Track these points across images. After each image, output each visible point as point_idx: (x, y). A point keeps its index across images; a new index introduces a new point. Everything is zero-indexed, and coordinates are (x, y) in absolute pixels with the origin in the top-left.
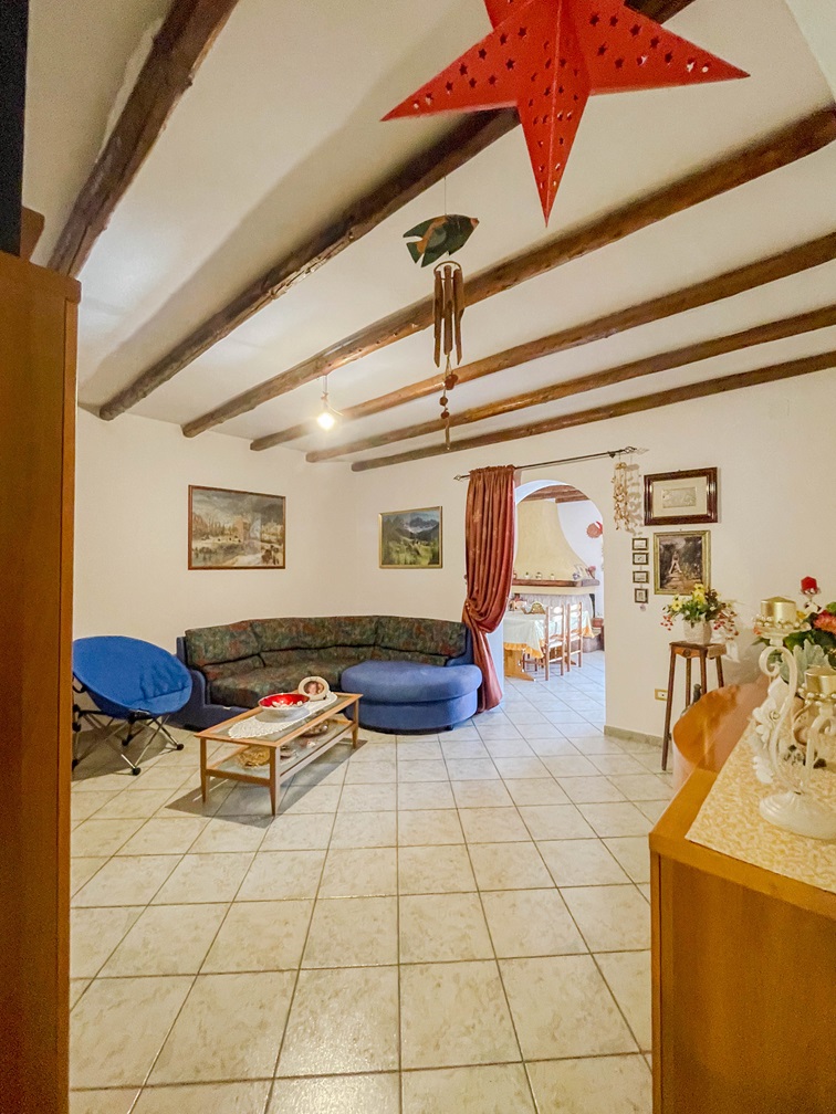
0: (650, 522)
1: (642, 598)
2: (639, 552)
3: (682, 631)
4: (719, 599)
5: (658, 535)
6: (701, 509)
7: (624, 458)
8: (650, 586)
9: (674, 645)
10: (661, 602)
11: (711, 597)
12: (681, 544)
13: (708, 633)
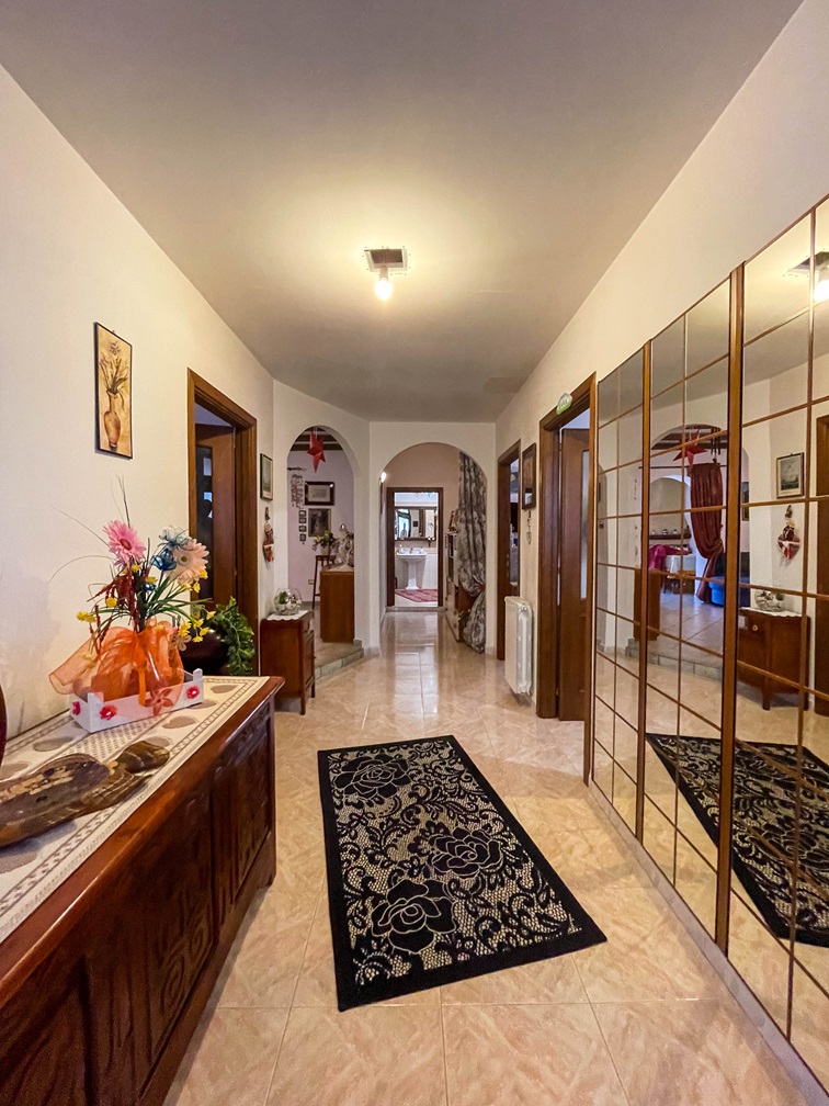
0: (307, 503)
1: (303, 539)
2: (302, 518)
3: (319, 551)
4: (334, 537)
5: (310, 509)
6: (327, 499)
7: (296, 472)
8: (307, 533)
9: (317, 557)
10: (310, 540)
11: (331, 535)
12: (320, 514)
13: (330, 551)
